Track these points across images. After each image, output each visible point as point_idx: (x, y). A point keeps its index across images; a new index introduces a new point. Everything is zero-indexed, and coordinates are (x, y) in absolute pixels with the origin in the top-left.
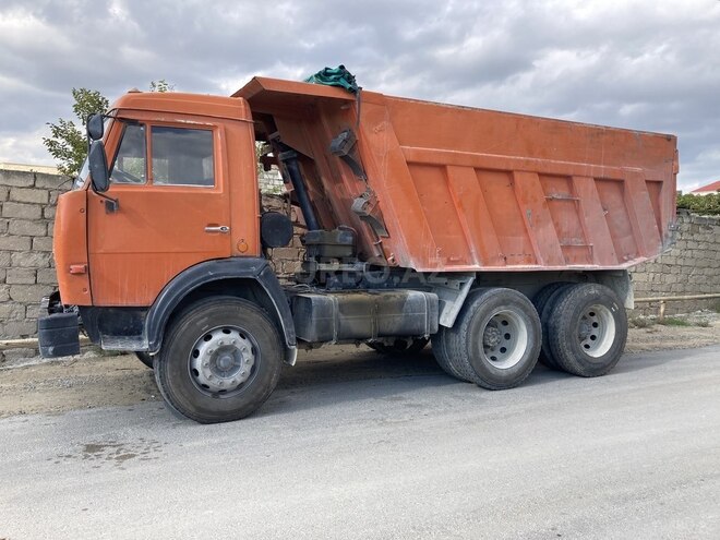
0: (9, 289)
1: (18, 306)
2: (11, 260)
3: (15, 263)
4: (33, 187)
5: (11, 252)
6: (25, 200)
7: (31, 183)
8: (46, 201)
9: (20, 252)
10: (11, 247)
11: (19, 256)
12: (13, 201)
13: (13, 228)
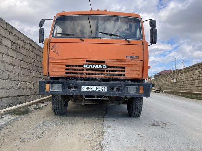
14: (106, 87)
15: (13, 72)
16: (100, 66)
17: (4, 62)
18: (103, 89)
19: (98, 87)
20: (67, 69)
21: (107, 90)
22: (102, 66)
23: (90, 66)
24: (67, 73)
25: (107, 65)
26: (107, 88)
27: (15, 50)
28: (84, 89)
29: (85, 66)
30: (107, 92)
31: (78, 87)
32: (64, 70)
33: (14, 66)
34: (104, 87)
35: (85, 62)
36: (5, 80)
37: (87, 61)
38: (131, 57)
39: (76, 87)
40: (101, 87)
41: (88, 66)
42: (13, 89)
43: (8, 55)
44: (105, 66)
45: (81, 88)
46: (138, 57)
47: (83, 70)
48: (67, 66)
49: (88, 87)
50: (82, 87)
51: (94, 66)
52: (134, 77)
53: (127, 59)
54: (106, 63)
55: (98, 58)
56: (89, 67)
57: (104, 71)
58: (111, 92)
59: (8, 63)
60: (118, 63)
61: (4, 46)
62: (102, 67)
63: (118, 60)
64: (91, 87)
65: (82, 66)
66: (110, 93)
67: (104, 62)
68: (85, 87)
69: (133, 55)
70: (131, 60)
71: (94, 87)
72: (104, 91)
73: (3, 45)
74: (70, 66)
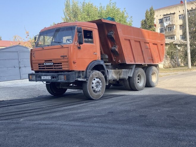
14: (50, 76)
16: (50, 64)
20: (39, 66)
23: (46, 64)
24: (39, 69)
28: (42, 78)
29: (45, 64)
32: (38, 67)
35: (44, 62)
37: (45, 61)
44: (52, 63)
46: (66, 56)
47: (44, 66)
48: (39, 64)
49: (44, 76)
50: (42, 76)
51: (48, 63)
53: (61, 58)
54: (53, 61)
57: (52, 66)
60: (58, 61)
63: (57, 59)
66: (52, 80)
67: (51, 61)
69: (64, 55)
70: (63, 58)
71: (46, 76)
72: (50, 79)
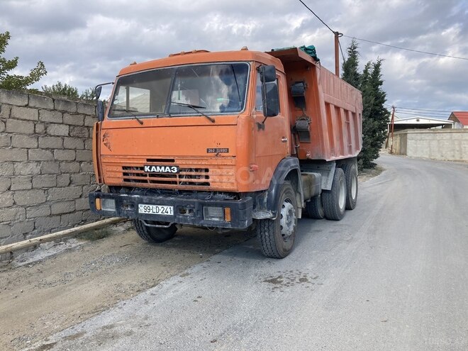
0: (13, 194)
1: (21, 209)
2: (14, 169)
3: (17, 172)
4: (27, 106)
5: (13, 162)
6: (22, 118)
7: (26, 103)
8: (36, 119)
9: (20, 162)
10: (14, 158)
11: (19, 166)
12: (14, 118)
13: (15, 142)
14: (172, 207)
15: (79, 172)
16: (167, 169)
17: (56, 161)
18: (169, 210)
19: (160, 207)
20: (125, 174)
21: (174, 213)
22: (170, 167)
24: (125, 180)
25: (177, 167)
26: (174, 208)
27: (78, 137)
28: (142, 209)
29: (147, 169)
30: (175, 216)
31: (134, 205)
32: (121, 175)
33: (81, 162)
34: (169, 207)
35: (145, 162)
36: (64, 187)
37: (148, 160)
38: (216, 149)
39: (132, 206)
40: (165, 207)
41: (150, 169)
42: (83, 199)
43: (65, 149)
44: (176, 168)
45: (138, 208)
46: (228, 149)
47: (145, 175)
48: (124, 168)
49: (147, 206)
50: (139, 205)
51: (158, 168)
52: (225, 187)
53: (209, 154)
54: (177, 162)
55: (163, 154)
56: (152, 170)
57: (175, 176)
58: (181, 217)
59: (66, 161)
60: (196, 163)
61: (53, 138)
62: (171, 169)
63: (194, 158)
64: (151, 206)
65: (142, 168)
66: (179, 218)
67: (173, 161)
68: (144, 206)
69: (220, 147)
70: (216, 155)
71: (155, 206)
72: (169, 214)
73: (51, 136)
74: (130, 168)
